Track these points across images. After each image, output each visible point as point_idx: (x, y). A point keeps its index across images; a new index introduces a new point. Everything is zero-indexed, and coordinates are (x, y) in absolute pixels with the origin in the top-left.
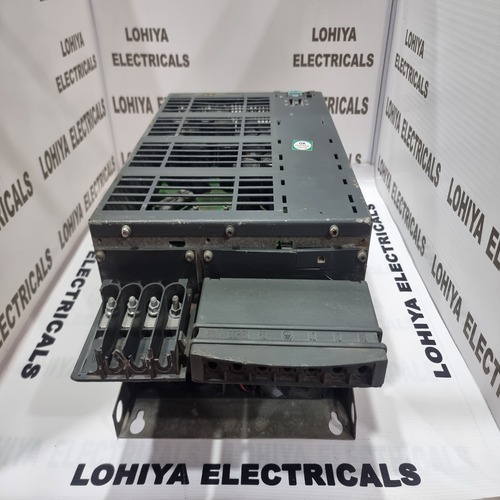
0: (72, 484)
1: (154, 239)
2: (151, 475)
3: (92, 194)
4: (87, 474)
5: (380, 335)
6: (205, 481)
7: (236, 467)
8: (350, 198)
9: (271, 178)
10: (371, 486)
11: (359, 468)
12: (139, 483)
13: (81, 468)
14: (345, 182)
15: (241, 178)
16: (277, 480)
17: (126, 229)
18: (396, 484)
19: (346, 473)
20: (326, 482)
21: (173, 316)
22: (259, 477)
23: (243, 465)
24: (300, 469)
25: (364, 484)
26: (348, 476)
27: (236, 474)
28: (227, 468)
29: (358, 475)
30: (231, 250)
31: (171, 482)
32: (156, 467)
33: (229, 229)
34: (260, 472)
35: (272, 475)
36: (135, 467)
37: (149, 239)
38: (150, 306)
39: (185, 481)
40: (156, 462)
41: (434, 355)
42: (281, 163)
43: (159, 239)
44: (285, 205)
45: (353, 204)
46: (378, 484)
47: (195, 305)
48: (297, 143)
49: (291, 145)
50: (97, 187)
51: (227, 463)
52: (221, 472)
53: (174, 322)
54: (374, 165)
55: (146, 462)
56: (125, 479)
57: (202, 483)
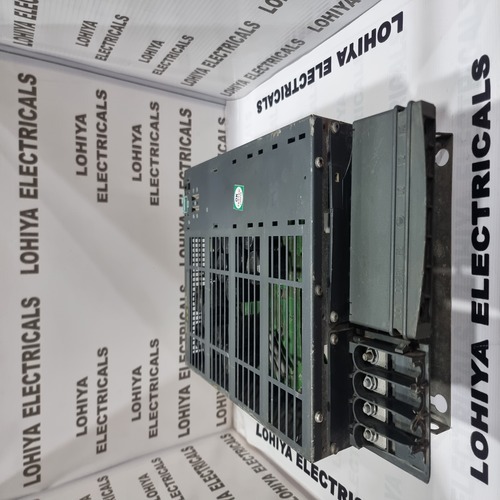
0: (487, 482)
4: (479, 465)
5: (399, 109)
6: (485, 320)
7: (473, 281)
8: (291, 140)
9: (270, 238)
10: (489, 116)
11: (475, 130)
12: (486, 401)
14: (275, 147)
15: (270, 276)
16: (485, 231)
17: (318, 418)
18: (488, 85)
19: (479, 146)
20: (487, 171)
21: (376, 359)
22: (483, 253)
23: (473, 273)
24: (476, 203)
25: (488, 125)
26: (482, 144)
27: (480, 282)
28: (476, 293)
29: (481, 132)
30: (330, 289)
31: (486, 362)
32: (475, 380)
33: (317, 290)
34: (478, 253)
35: (481, 238)
36: (474, 406)
39: (485, 345)
40: (470, 380)
41: (384, 32)
42: (256, 225)
44: (297, 222)
45: (297, 138)
46: (488, 107)
47: (366, 332)
48: (236, 203)
49: (238, 212)
52: (478, 301)
53: (381, 358)
54: (226, 100)
55: (470, 392)
56: (484, 419)
57: (487, 323)
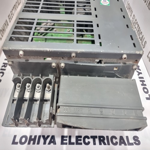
0: (12, 144)
1: (36, 57)
2: (42, 140)
3: (12, 14)
4: (17, 140)
6: (62, 143)
9: (92, 22)
10: (123, 145)
11: (118, 138)
12: (37, 144)
13: (15, 137)
16: (89, 143)
17: (21, 53)
18: (132, 144)
19: (114, 139)
20: (107, 144)
21: (47, 92)
22: (82, 142)
23: (76, 136)
24: (97, 138)
25: (120, 144)
26: (114, 141)
27: (73, 140)
29: (118, 140)
31: (49, 144)
33: (73, 55)
34: (82, 139)
35: (87, 140)
36: (35, 137)
37: (33, 57)
38: (36, 88)
40: (44, 135)
41: (146, 90)
42: (96, 13)
43: (38, 57)
44: (100, 41)
46: (125, 145)
47: (57, 85)
48: (102, 1)
49: (100, 1)
50: (13, 11)
51: (70, 135)
52: (68, 139)
53: (48, 95)
55: (40, 135)
56: (32, 142)
57: (61, 144)
